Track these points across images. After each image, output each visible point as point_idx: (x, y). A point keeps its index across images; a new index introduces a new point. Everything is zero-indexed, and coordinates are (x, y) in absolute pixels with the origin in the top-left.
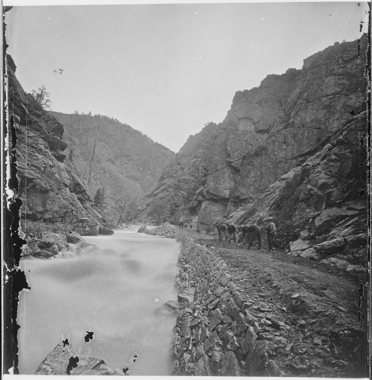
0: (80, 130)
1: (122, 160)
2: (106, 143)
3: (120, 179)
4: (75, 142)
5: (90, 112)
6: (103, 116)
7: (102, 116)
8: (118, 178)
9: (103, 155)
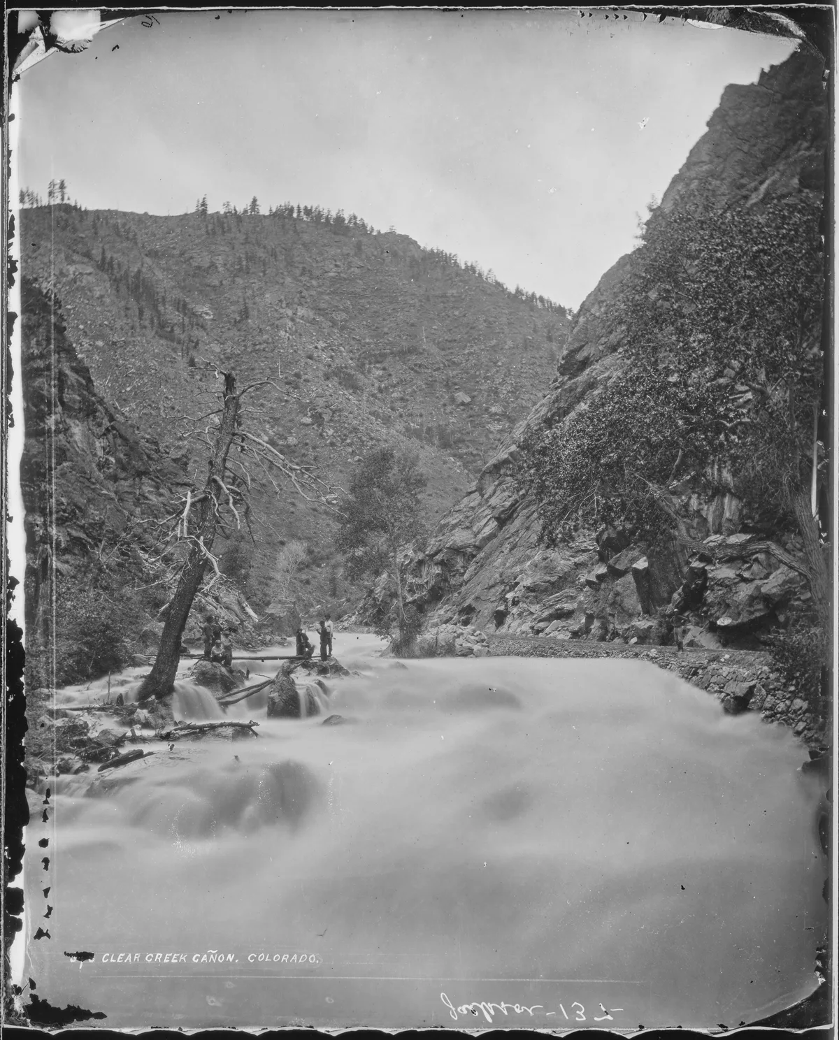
0: (216, 267)
1: (384, 369)
2: (319, 311)
3: (378, 440)
4: (201, 316)
5: (255, 201)
6: (302, 207)
7: (299, 207)
8: (372, 439)
9: (310, 357)
